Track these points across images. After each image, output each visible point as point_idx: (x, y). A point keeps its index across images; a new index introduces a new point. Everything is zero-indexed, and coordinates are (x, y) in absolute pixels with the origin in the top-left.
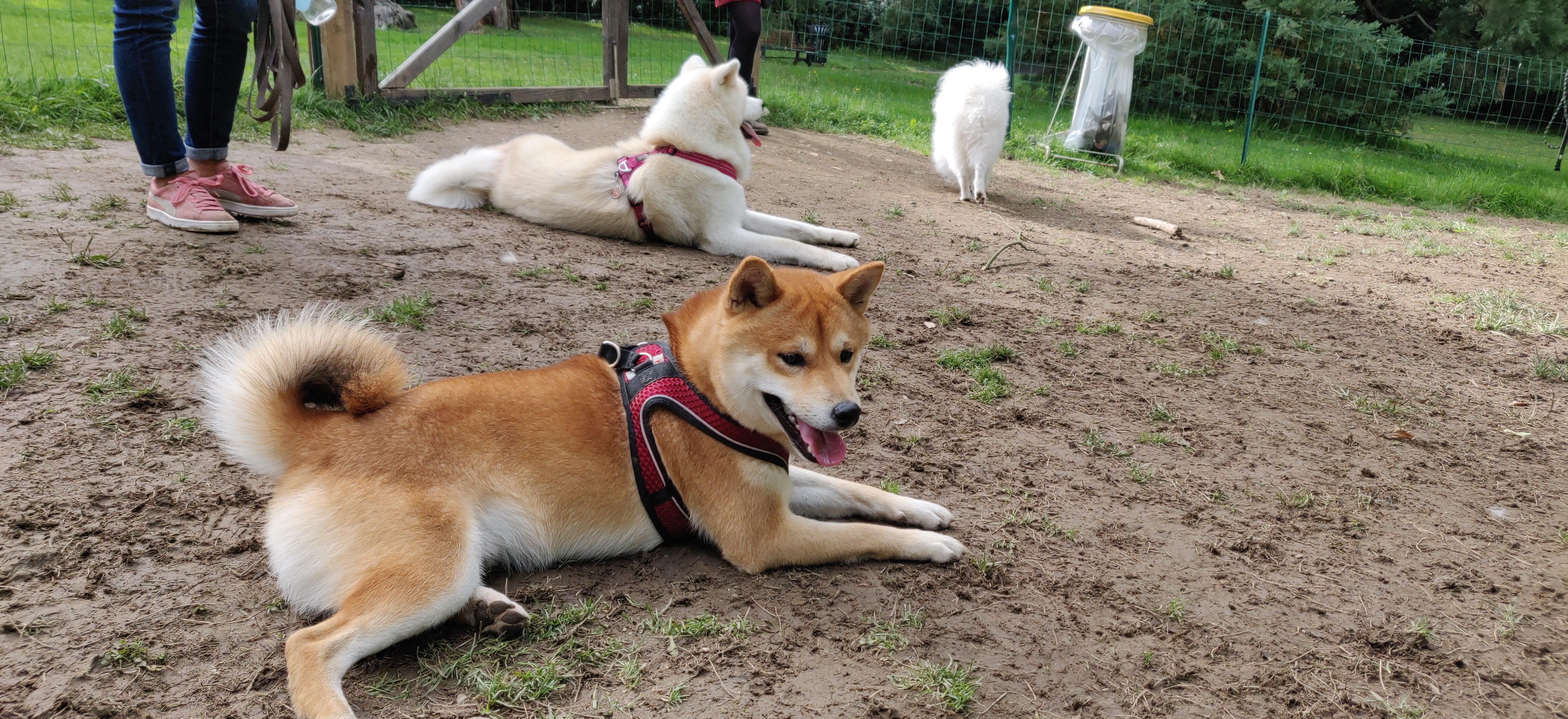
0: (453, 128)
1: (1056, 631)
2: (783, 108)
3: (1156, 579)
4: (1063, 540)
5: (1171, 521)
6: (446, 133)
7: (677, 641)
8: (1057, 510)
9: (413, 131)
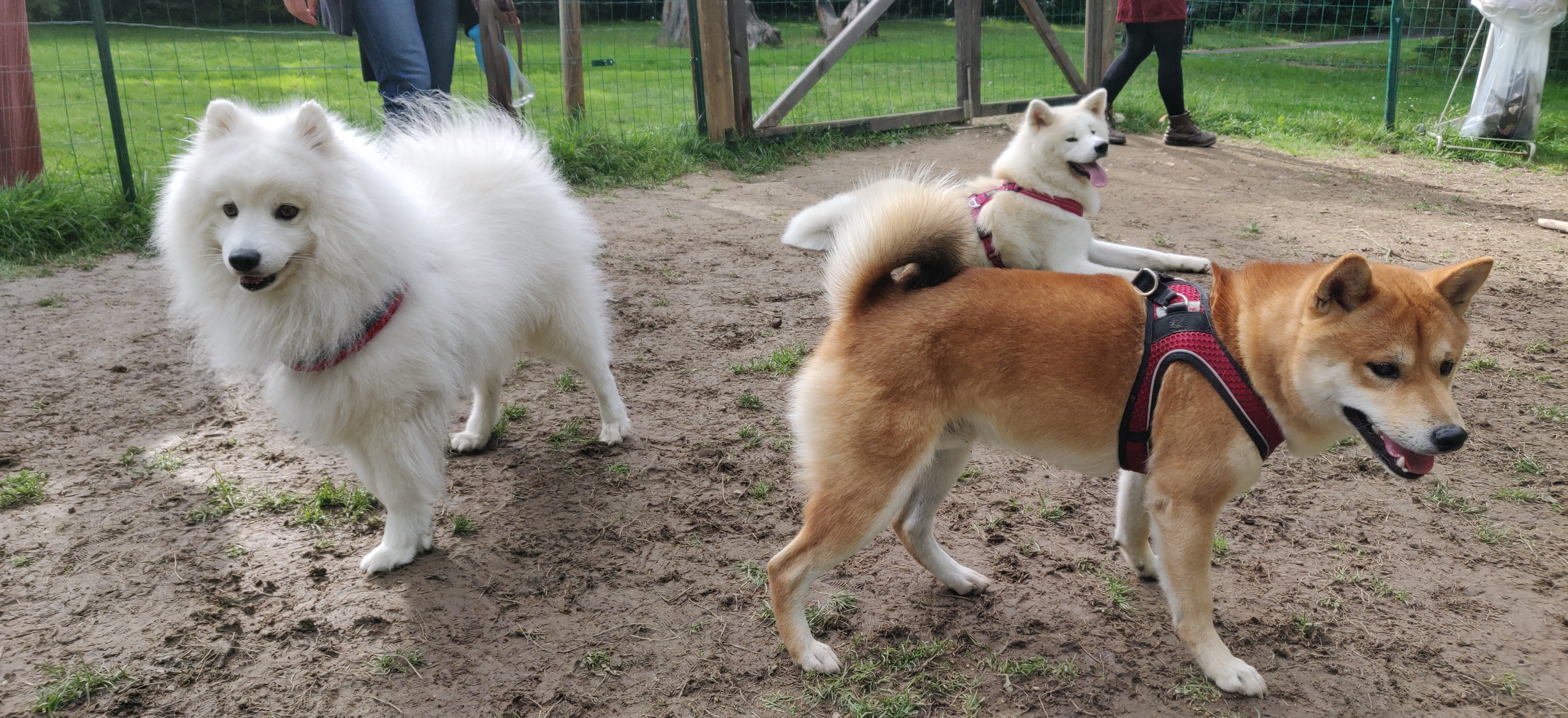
0: (819, 161)
1: (1372, 694)
2: (1139, 113)
3: (1493, 648)
4: (1393, 601)
5: (1520, 586)
6: (813, 167)
7: (1011, 678)
8: (1391, 569)
9: (784, 166)
